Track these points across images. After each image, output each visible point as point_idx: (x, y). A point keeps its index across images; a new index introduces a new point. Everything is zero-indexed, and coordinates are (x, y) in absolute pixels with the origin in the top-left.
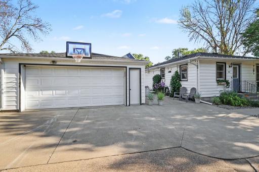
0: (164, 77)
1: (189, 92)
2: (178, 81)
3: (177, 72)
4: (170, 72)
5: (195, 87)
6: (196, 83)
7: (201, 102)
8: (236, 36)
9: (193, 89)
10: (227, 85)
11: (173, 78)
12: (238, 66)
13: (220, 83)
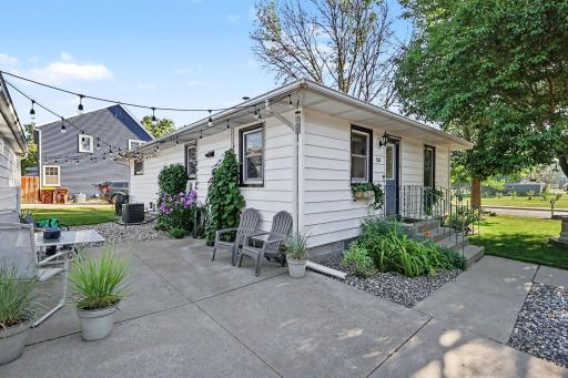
0: (194, 171)
1: (267, 227)
2: (231, 185)
3: (230, 154)
4: (211, 154)
5: (290, 209)
6: (290, 197)
7: (307, 268)
8: (365, 89)
9: (283, 218)
10: (377, 201)
11: (217, 177)
12: (393, 145)
13: (359, 195)
